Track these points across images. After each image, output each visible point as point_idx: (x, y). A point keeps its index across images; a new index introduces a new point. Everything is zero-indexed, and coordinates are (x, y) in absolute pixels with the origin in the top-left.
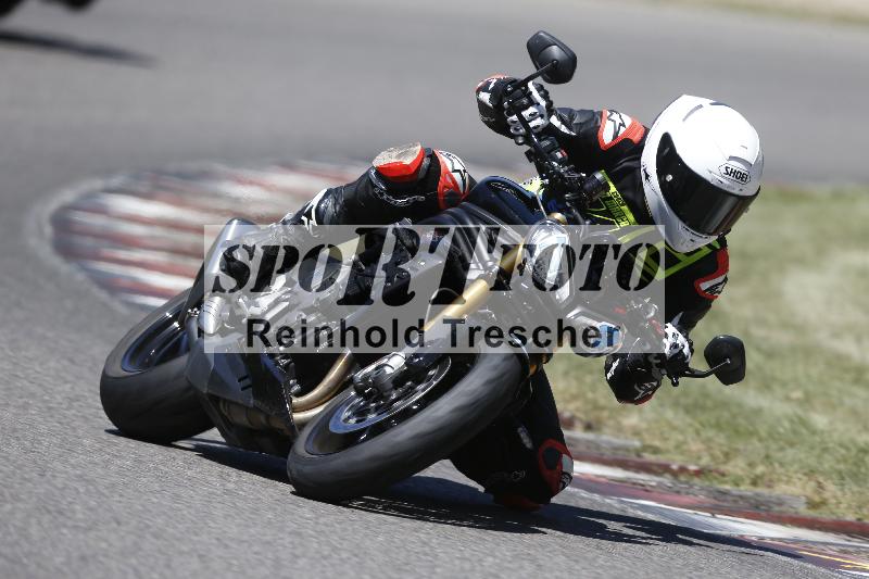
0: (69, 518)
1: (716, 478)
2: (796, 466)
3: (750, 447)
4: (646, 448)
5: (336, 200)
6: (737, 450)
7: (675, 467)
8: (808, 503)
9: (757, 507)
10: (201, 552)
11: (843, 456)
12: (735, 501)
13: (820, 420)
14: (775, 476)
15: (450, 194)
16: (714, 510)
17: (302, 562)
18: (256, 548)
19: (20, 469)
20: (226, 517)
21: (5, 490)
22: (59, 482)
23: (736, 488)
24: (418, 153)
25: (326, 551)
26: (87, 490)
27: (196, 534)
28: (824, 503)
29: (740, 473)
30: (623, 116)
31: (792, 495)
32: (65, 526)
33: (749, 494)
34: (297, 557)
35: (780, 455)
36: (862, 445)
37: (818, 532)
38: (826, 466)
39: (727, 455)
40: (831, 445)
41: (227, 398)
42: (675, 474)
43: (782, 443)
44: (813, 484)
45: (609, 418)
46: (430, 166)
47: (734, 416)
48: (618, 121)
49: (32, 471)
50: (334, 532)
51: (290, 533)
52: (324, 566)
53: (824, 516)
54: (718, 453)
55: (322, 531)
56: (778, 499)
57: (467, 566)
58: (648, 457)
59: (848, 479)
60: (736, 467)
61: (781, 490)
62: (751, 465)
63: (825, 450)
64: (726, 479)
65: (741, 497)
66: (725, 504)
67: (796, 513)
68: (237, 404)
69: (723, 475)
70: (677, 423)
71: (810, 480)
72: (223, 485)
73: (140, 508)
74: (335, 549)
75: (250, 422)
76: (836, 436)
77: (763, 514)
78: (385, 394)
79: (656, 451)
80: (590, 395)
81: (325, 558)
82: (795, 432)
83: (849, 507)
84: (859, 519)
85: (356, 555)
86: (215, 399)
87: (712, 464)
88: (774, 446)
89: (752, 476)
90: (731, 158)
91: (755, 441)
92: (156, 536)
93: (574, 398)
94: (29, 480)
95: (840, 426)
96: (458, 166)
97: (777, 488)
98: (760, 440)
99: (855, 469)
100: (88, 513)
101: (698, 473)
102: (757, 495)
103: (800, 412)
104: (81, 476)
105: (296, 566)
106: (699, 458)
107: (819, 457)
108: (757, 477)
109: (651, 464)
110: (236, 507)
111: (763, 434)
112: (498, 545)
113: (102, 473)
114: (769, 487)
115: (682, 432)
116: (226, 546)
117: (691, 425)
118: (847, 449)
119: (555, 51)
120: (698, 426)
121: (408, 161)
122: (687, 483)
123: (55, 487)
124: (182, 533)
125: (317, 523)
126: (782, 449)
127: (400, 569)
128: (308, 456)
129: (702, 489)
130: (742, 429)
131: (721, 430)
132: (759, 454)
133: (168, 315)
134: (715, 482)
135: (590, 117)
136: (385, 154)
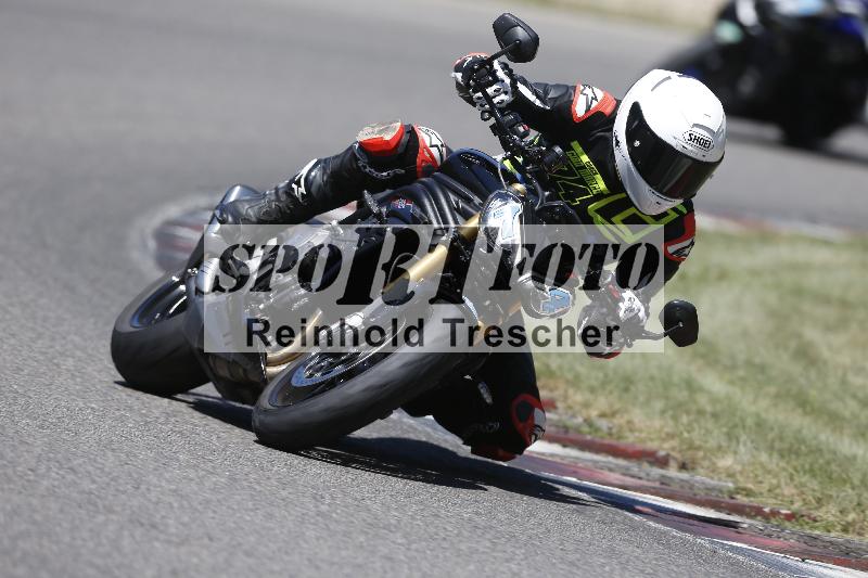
0: (161, 532)
1: (807, 523)
4: (739, 490)
5: (324, 169)
6: (830, 497)
7: (767, 510)
9: (847, 554)
10: (293, 573)
12: (826, 547)
15: (429, 167)
16: (805, 555)
19: (116, 481)
20: (318, 539)
21: (98, 500)
22: (153, 496)
23: (825, 533)
24: (398, 129)
26: (182, 507)
27: (287, 553)
29: (831, 519)
30: (595, 89)
32: (157, 539)
33: (838, 540)
39: (819, 501)
42: (766, 517)
45: (704, 458)
46: (409, 141)
47: (828, 463)
48: (591, 95)
49: (127, 483)
50: (426, 558)
51: (381, 557)
54: (811, 498)
55: (413, 557)
58: (741, 499)
60: (829, 513)
62: (843, 512)
64: (817, 524)
65: (832, 543)
66: (815, 549)
69: (815, 520)
70: (772, 466)
72: (317, 507)
73: (233, 525)
77: (853, 561)
79: (749, 493)
80: (686, 435)
87: (803, 508)
89: (843, 523)
90: (696, 125)
91: (848, 490)
92: (248, 554)
93: (671, 436)
94: (124, 492)
96: (435, 141)
98: (853, 488)
100: (181, 527)
101: (789, 517)
102: (848, 541)
104: (175, 491)
106: (792, 503)
108: (848, 523)
109: (744, 506)
110: (328, 529)
111: (856, 482)
113: (196, 488)
114: (859, 534)
115: (776, 476)
116: (317, 568)
117: (784, 469)
120: (791, 470)
121: (388, 137)
122: (778, 526)
123: (150, 500)
124: (274, 552)
125: (408, 549)
128: (269, 407)
129: (793, 533)
130: (834, 476)
131: (814, 476)
132: (851, 502)
133: (175, 279)
134: (807, 527)
135: (564, 91)
136: (368, 129)
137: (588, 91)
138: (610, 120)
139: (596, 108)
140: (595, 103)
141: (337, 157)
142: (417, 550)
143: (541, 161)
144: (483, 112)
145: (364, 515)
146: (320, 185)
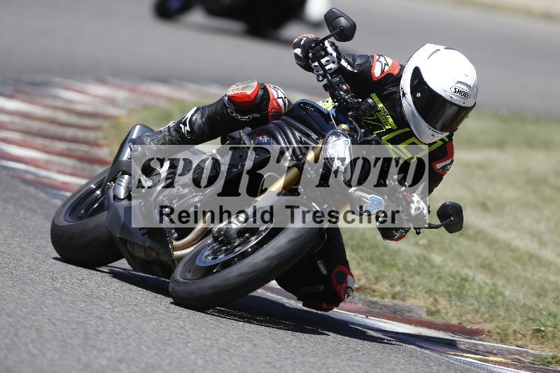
1: (369, 293)
2: (420, 288)
3: (392, 274)
5: (203, 115)
6: (384, 276)
8: (427, 312)
9: (395, 313)
10: (38, 327)
11: (451, 282)
12: (381, 309)
13: (437, 259)
14: (407, 293)
15: (277, 112)
16: (368, 314)
17: (102, 336)
18: (74, 326)
20: (54, 305)
23: (382, 300)
24: (255, 86)
25: (118, 329)
27: (34, 315)
28: (438, 312)
29: (385, 290)
30: (387, 58)
31: (418, 306)
33: (389, 304)
34: (99, 332)
35: (410, 280)
36: (464, 276)
37: (433, 330)
38: (441, 288)
39: (377, 279)
40: (444, 275)
41: (133, 240)
43: (412, 272)
44: (431, 300)
46: (263, 95)
47: (382, 254)
48: (384, 62)
50: (124, 318)
51: (95, 317)
52: (116, 339)
53: (438, 320)
54: (371, 277)
55: (117, 317)
56: (409, 308)
57: (208, 343)
59: (454, 297)
60: (383, 286)
61: (410, 302)
62: (392, 286)
63: (440, 278)
64: (376, 294)
65: (385, 306)
66: (375, 310)
67: (420, 317)
68: (138, 245)
69: (374, 291)
71: (430, 296)
74: (123, 328)
75: (147, 256)
76: (447, 269)
77: (399, 317)
78: (232, 241)
81: (117, 334)
82: (421, 266)
83: (454, 315)
84: (460, 323)
85: (137, 333)
86: (124, 241)
87: (367, 284)
88: (407, 274)
89: (392, 293)
90: (459, 82)
91: (395, 271)
92: (9, 315)
95: (451, 264)
96: (281, 95)
97: (408, 301)
98: (399, 270)
99: (459, 291)
101: (359, 290)
102: (395, 305)
103: (425, 253)
105: (99, 339)
106: (361, 280)
107: (436, 282)
108: (396, 294)
110: (61, 299)
111: (400, 266)
112: (229, 330)
114: (403, 300)
116: (54, 324)
118: (454, 277)
119: (343, 21)
120: (358, 259)
121: (249, 92)
125: (113, 312)
126: (412, 276)
127: (165, 343)
128: (182, 280)
129: (360, 300)
130: (387, 262)
131: (373, 262)
132: (397, 279)
133: (93, 186)
134: (369, 295)
135: (366, 59)
136: (234, 87)
137: (382, 59)
138: (398, 79)
139: (388, 71)
140: (387, 68)
141: (212, 105)
142: (118, 312)
143: (358, 109)
144: (318, 76)
145: (84, 289)
146: (200, 126)
